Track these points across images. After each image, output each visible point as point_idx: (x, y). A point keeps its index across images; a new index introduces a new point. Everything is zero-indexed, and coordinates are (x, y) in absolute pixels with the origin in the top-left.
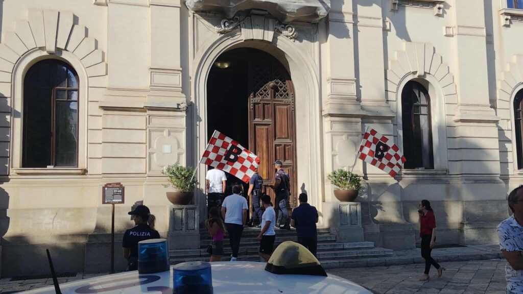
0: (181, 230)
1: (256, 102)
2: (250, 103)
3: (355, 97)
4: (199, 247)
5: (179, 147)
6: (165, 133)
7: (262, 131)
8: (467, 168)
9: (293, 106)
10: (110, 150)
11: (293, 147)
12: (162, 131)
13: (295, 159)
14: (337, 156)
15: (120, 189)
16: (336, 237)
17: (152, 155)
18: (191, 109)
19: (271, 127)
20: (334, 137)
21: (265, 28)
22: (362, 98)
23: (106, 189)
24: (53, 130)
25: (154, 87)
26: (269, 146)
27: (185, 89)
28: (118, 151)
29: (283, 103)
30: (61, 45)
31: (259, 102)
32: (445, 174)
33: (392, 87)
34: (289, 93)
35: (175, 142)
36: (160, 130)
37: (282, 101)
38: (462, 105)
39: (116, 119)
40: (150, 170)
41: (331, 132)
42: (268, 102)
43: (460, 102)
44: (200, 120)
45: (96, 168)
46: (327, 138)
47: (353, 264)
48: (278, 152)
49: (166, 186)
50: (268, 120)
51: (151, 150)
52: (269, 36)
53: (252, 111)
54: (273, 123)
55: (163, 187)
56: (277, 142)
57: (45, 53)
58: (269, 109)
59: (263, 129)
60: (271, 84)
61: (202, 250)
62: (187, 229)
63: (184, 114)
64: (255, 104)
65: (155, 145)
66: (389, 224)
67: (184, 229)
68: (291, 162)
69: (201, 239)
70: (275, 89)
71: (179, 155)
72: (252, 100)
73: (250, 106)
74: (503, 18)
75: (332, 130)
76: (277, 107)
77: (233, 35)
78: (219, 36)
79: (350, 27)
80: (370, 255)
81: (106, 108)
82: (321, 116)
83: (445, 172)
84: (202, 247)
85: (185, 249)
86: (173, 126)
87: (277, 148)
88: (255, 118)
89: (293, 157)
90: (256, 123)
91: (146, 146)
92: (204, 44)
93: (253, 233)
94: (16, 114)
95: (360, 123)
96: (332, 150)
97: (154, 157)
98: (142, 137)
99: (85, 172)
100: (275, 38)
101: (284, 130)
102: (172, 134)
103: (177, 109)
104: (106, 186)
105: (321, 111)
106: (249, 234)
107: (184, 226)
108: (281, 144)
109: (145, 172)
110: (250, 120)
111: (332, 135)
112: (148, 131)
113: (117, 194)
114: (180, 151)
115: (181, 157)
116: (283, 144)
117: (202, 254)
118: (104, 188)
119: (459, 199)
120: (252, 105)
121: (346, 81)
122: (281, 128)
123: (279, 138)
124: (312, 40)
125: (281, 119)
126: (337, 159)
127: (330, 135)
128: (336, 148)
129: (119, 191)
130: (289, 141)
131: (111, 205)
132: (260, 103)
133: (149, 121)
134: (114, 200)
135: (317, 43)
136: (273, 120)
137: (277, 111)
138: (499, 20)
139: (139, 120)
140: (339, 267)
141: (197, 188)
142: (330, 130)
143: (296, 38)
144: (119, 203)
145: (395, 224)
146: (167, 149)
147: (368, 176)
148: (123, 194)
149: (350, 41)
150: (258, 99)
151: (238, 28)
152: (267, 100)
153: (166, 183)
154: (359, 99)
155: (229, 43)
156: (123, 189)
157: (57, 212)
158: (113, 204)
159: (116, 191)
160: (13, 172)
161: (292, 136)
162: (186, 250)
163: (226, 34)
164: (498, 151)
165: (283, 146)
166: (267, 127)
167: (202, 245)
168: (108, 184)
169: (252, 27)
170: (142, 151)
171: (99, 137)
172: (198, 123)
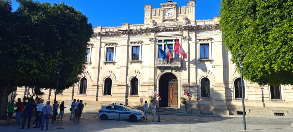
3: (188, 82)
5: (153, 92)
7: (171, 89)
8: (216, 97)
14: (183, 94)
18: (155, 86)
21: (169, 70)
22: (190, 82)
24: (135, 89)
25: (149, 82)
27: (154, 82)
28: (143, 93)
30: (136, 76)
32: (212, 99)
33: (198, 80)
34: (177, 81)
36: (150, 89)
37: (175, 83)
39: (143, 88)
40: (148, 96)
45: (140, 96)
50: (172, 87)
52: (170, 71)
57: (133, 77)
58: (173, 84)
60: (173, 79)
63: (154, 86)
65: (149, 92)
66: (194, 109)
70: (174, 81)
72: (169, 83)
73: (169, 84)
77: (164, 72)
78: (161, 72)
79: (187, 69)
81: (142, 86)
82: (181, 87)
92: (158, 74)
94: (129, 87)
95: (189, 88)
97: (149, 94)
98: (147, 90)
99: (138, 96)
100: (172, 72)
103: (153, 86)
105: (181, 85)
110: (169, 87)
116: (175, 92)
119: (213, 105)
121: (186, 79)
123: (175, 90)
125: (175, 87)
129: (142, 100)
131: (141, 102)
135: (180, 72)
138: (230, 62)
139: (147, 88)
142: (182, 89)
143: (176, 71)
145: (196, 109)
146: (151, 93)
149: (187, 71)
150: (170, 83)
151: (164, 70)
153: (150, 99)
155: (163, 73)
157: (134, 103)
160: (129, 96)
163: (162, 72)
164: (225, 94)
169: (167, 70)
170: (147, 93)
171: (140, 90)
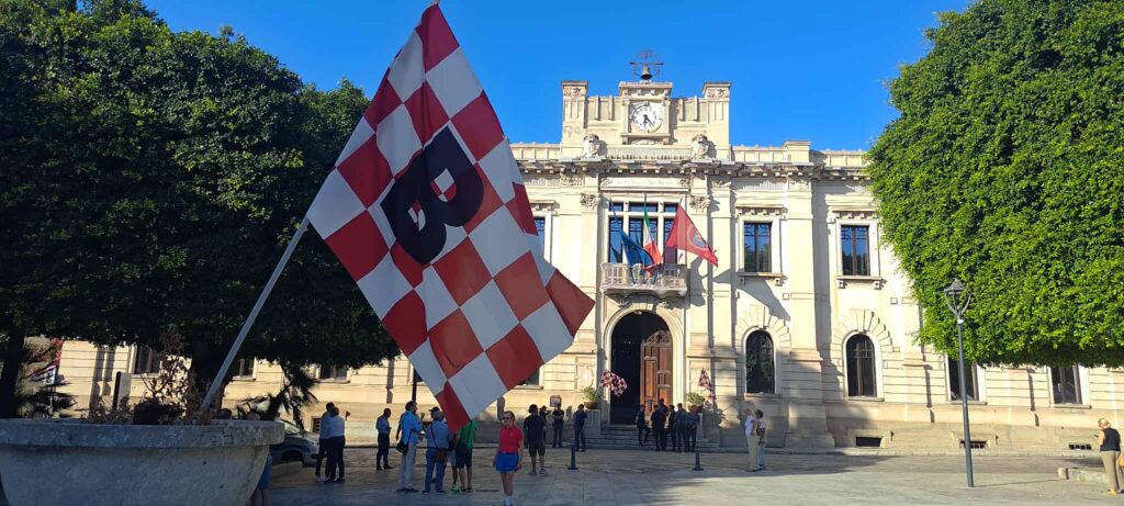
2: (642, 347)
3: (709, 345)
5: (593, 376)
6: (586, 367)
7: (650, 365)
9: (671, 348)
10: (557, 377)
11: (670, 375)
13: (671, 383)
17: (577, 380)
18: (600, 353)
19: (656, 362)
21: (648, 302)
25: (580, 341)
26: (655, 374)
27: (598, 341)
28: (560, 377)
29: (665, 346)
31: (648, 346)
33: (738, 337)
34: (669, 339)
35: (591, 373)
36: (583, 365)
40: (576, 389)
41: (689, 368)
44: (607, 359)
45: (548, 386)
48: (661, 378)
50: (654, 358)
51: (577, 377)
52: (650, 307)
53: (644, 352)
56: (661, 371)
58: (655, 350)
59: (650, 363)
60: (656, 334)
63: (595, 356)
64: (645, 347)
65: (579, 373)
68: (669, 386)
70: (660, 337)
71: (592, 382)
72: (644, 345)
73: (642, 349)
74: (838, 282)
76: (661, 349)
77: (627, 307)
78: (619, 308)
79: (706, 299)
82: (685, 358)
83: (784, 396)
86: (590, 363)
87: (661, 375)
88: (645, 356)
90: (646, 359)
91: (575, 375)
92: (610, 313)
95: (710, 362)
96: (690, 379)
97: (579, 381)
98: (572, 369)
99: (542, 388)
100: (654, 308)
101: (665, 363)
102: (589, 368)
103: (592, 353)
105: (685, 352)
108: (663, 373)
109: (573, 390)
110: (642, 358)
112: (576, 366)
114: (593, 378)
115: (594, 382)
116: (665, 373)
118: (551, 398)
121: (700, 334)
124: (680, 307)
125: (663, 357)
128: (693, 378)
130: (667, 371)
133: (576, 360)
135: (683, 310)
136: (658, 358)
137: (661, 351)
138: (834, 284)
139: (574, 362)
143: (668, 308)
146: (586, 377)
149: (705, 307)
150: (647, 344)
151: (630, 303)
152: (654, 345)
153: (585, 396)
154: (711, 346)
155: (626, 311)
161: (671, 368)
163: (623, 307)
165: (664, 375)
166: (653, 362)
169: (638, 302)
170: (572, 377)
171: (549, 369)
172: (605, 361)
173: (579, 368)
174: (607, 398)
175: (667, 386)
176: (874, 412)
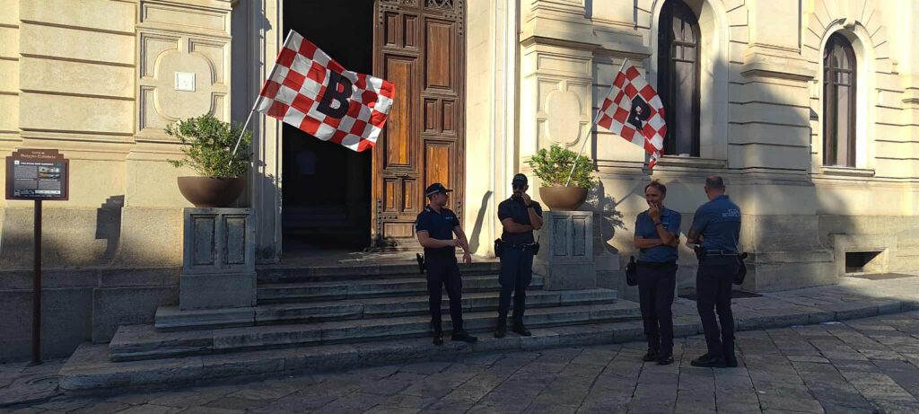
0: (212, 264)
1: (390, 10)
2: (377, 12)
3: (583, 10)
4: (255, 303)
5: (214, 79)
6: (182, 44)
7: (400, 70)
9: (460, 25)
10: (39, 75)
11: (458, 105)
12: (174, 40)
13: (461, 129)
14: (546, 123)
15: (55, 166)
16: (544, 279)
17: (149, 94)
19: (418, 63)
20: (542, 85)
22: (595, 14)
23: (17, 162)
26: (413, 100)
28: (62, 77)
29: (444, 18)
31: (395, 10)
32: (722, 167)
35: (206, 66)
36: (171, 36)
37: (441, 13)
38: (757, 45)
40: (142, 126)
41: (537, 74)
42: (412, 13)
43: (753, 39)
44: (268, 27)
46: (529, 87)
47: (587, 337)
48: (430, 113)
49: (177, 164)
50: (411, 49)
51: (144, 82)
53: (382, 27)
54: (423, 53)
55: (171, 166)
56: (429, 93)
58: (415, 25)
59: (402, 66)
61: (259, 310)
62: (225, 262)
64: (387, 14)
65: (155, 69)
67: (217, 263)
68: (454, 134)
69: (260, 282)
71: (215, 97)
72: (381, 5)
73: (378, 18)
75: (539, 71)
76: (431, 26)
80: (614, 317)
83: (723, 163)
84: (260, 303)
85: (221, 307)
86: (200, 30)
87: (429, 105)
88: (386, 43)
89: (458, 124)
90: (388, 51)
91: (136, 72)
93: (377, 271)
95: (590, 62)
96: (538, 109)
97: (154, 98)
98: (126, 50)
101: (444, 72)
102: (197, 48)
104: (16, 155)
106: (368, 273)
107: (218, 256)
108: (435, 97)
109: (131, 132)
110: (377, 45)
111: (539, 81)
112: (139, 35)
113: (47, 176)
114: (216, 88)
115: (219, 101)
116: (441, 98)
117: (259, 319)
118: (10, 161)
120: (380, 15)
122: (438, 67)
123: (432, 86)
126: (545, 126)
127: (534, 79)
128: (546, 107)
129: (52, 171)
130: (450, 92)
131: (31, 203)
132: (398, 14)
133: (141, 15)
134: (41, 192)
136: (423, 48)
137: (431, 31)
140: (561, 346)
141: (258, 174)
142: (535, 70)
144: (54, 198)
146: (185, 81)
147: (599, 163)
148: (64, 179)
150: (393, 4)
152: (411, 9)
153: (179, 158)
154: (588, 15)
156: (65, 165)
158: (39, 200)
159: (46, 169)
161: (459, 83)
162: (220, 311)
165: (439, 102)
166: (409, 62)
167: (263, 297)
168: (21, 151)
170: (127, 84)
171: (11, 42)
172: (262, 32)
173: (152, 46)
174: (271, 163)
175: (449, 133)
176: (858, 201)
